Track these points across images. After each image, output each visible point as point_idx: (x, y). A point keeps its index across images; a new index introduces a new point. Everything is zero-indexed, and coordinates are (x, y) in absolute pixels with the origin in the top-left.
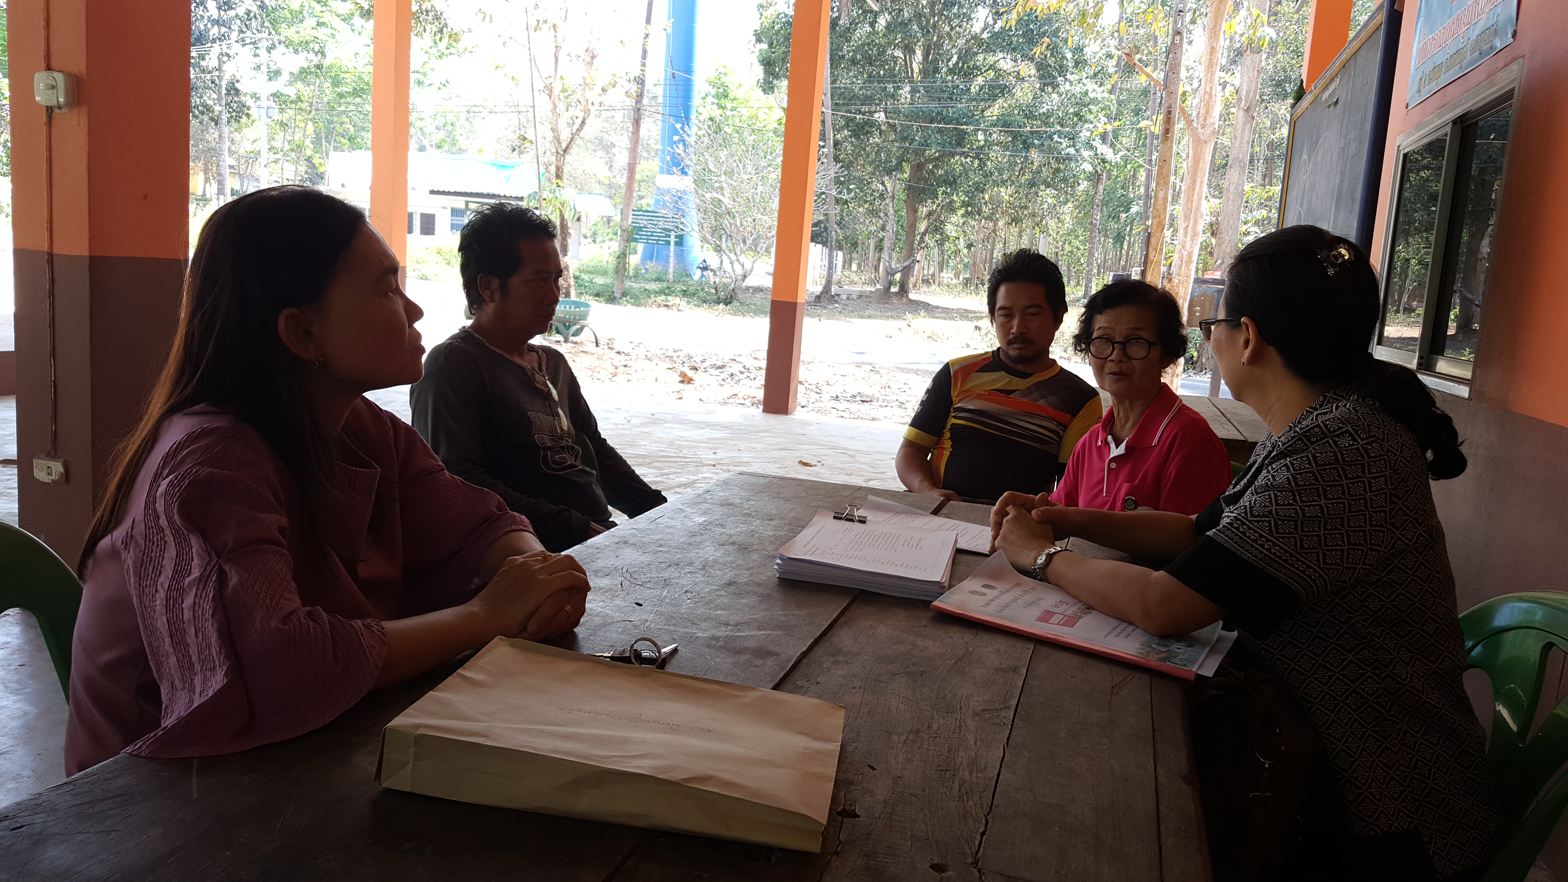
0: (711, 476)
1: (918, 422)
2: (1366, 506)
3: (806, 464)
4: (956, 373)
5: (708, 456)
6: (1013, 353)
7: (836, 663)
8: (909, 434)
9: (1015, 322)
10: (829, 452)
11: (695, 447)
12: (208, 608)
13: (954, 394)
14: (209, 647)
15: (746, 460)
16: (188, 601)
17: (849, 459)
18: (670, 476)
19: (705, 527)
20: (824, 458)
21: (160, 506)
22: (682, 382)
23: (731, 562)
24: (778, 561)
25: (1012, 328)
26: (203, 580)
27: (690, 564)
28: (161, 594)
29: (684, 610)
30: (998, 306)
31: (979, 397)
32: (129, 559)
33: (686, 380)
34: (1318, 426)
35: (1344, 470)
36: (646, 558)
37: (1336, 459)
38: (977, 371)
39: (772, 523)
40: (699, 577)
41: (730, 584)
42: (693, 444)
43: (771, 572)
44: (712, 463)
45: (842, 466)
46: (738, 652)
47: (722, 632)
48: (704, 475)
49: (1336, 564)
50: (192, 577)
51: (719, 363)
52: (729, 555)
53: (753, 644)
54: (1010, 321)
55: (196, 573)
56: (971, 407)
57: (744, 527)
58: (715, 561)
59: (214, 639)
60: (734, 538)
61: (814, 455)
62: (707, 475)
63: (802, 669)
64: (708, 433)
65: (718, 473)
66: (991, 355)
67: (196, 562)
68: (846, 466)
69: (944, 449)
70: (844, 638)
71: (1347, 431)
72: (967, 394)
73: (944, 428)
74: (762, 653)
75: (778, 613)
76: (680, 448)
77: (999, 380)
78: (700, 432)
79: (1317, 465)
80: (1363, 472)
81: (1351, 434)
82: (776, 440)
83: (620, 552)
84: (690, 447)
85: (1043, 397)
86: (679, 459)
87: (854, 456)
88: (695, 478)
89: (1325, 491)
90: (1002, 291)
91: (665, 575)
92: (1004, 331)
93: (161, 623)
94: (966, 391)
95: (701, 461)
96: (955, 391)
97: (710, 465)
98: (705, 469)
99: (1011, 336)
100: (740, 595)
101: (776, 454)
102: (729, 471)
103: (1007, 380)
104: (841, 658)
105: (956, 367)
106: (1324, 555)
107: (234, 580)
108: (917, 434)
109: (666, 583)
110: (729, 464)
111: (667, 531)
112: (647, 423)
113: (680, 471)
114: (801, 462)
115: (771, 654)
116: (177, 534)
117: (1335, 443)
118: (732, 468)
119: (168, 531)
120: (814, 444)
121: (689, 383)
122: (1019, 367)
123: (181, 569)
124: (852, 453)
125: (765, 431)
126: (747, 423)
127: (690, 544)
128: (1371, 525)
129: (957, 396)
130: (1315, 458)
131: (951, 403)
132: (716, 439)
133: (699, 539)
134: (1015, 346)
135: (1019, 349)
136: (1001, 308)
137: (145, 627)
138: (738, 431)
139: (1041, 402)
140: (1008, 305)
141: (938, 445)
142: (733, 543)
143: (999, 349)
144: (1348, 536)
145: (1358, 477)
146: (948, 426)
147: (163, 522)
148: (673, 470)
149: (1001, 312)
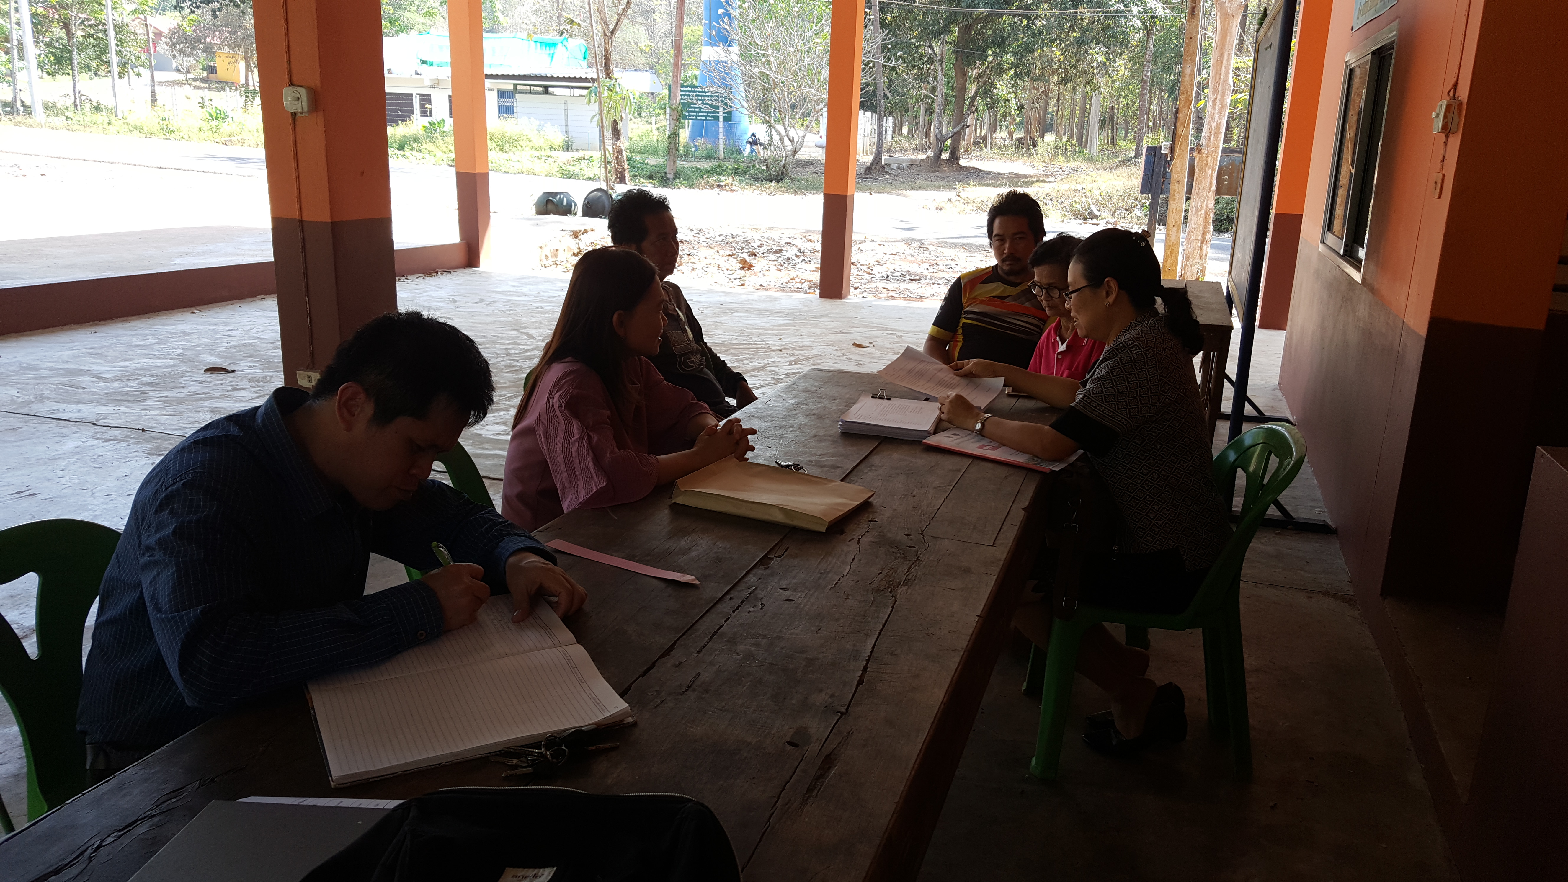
0: (779, 360)
1: (939, 322)
2: (1148, 383)
3: (859, 346)
4: (965, 285)
5: (774, 342)
6: (1006, 268)
7: (871, 470)
8: (932, 331)
9: (1007, 245)
10: (879, 333)
11: (763, 334)
12: (585, 450)
13: (964, 301)
14: (588, 467)
15: (807, 344)
16: (574, 449)
17: (896, 339)
18: (745, 362)
19: (797, 405)
20: (875, 339)
21: (556, 406)
22: (742, 268)
23: (814, 425)
24: (840, 423)
25: (1004, 250)
26: (581, 439)
27: (792, 426)
28: (560, 445)
29: (793, 448)
30: (994, 234)
31: (982, 302)
32: (540, 430)
33: (746, 266)
34: (1122, 343)
35: (1135, 365)
36: (767, 424)
37: (1131, 360)
38: (981, 283)
39: (836, 402)
40: (797, 433)
41: (815, 436)
42: (760, 331)
43: (837, 429)
44: (779, 348)
45: (890, 346)
46: (823, 467)
47: (814, 458)
48: (773, 360)
49: (1136, 415)
50: (575, 438)
51: (775, 248)
52: (812, 421)
53: (829, 463)
54: (1003, 245)
55: (577, 436)
56: (976, 310)
57: (819, 405)
58: (805, 425)
59: (591, 464)
60: (814, 412)
61: (866, 337)
62: (775, 359)
63: (854, 473)
64: (773, 321)
65: (785, 357)
66: (991, 269)
67: (576, 431)
68: (894, 346)
69: (958, 341)
70: (876, 460)
71: (1136, 345)
72: (973, 301)
73: (958, 326)
74: (835, 467)
75: (841, 449)
76: (750, 335)
77: (997, 288)
78: (765, 319)
79: (1122, 364)
80: (1145, 366)
81: (1138, 346)
82: (833, 324)
83: (751, 421)
84: (758, 335)
85: (1028, 301)
86: (750, 346)
87: (901, 337)
88: (766, 362)
89: (1127, 377)
90: (997, 222)
91: (779, 432)
92: (999, 253)
93: (560, 458)
94: (974, 298)
95: (769, 348)
96: (964, 299)
97: (777, 350)
98: (773, 354)
99: (1005, 256)
100: (821, 441)
101: (833, 337)
102: (793, 355)
103: (1003, 288)
104: (873, 468)
105: (966, 280)
106: (1130, 411)
107: (595, 439)
108: (938, 331)
109: (781, 437)
110: (793, 349)
111: (775, 408)
112: (719, 313)
113: (752, 357)
114: (855, 344)
115: (839, 467)
116: (566, 418)
117: (1131, 351)
118: (796, 352)
119: (561, 418)
120: (866, 326)
121: (749, 269)
122: (1012, 278)
123: (568, 434)
124: (899, 334)
125: (823, 316)
126: (806, 309)
127: (789, 416)
128: (1151, 393)
129: (966, 302)
130: (1121, 360)
131: (962, 307)
132: (780, 326)
133: (794, 413)
134: (1008, 263)
135: (1009, 265)
136: (996, 235)
137: (551, 461)
138: (798, 317)
139: (1027, 304)
140: (1001, 233)
141: (953, 338)
142: (814, 414)
143: (997, 264)
144: (1140, 400)
145: (1142, 368)
146: (961, 325)
147: (558, 413)
148: (747, 356)
149: (996, 238)
